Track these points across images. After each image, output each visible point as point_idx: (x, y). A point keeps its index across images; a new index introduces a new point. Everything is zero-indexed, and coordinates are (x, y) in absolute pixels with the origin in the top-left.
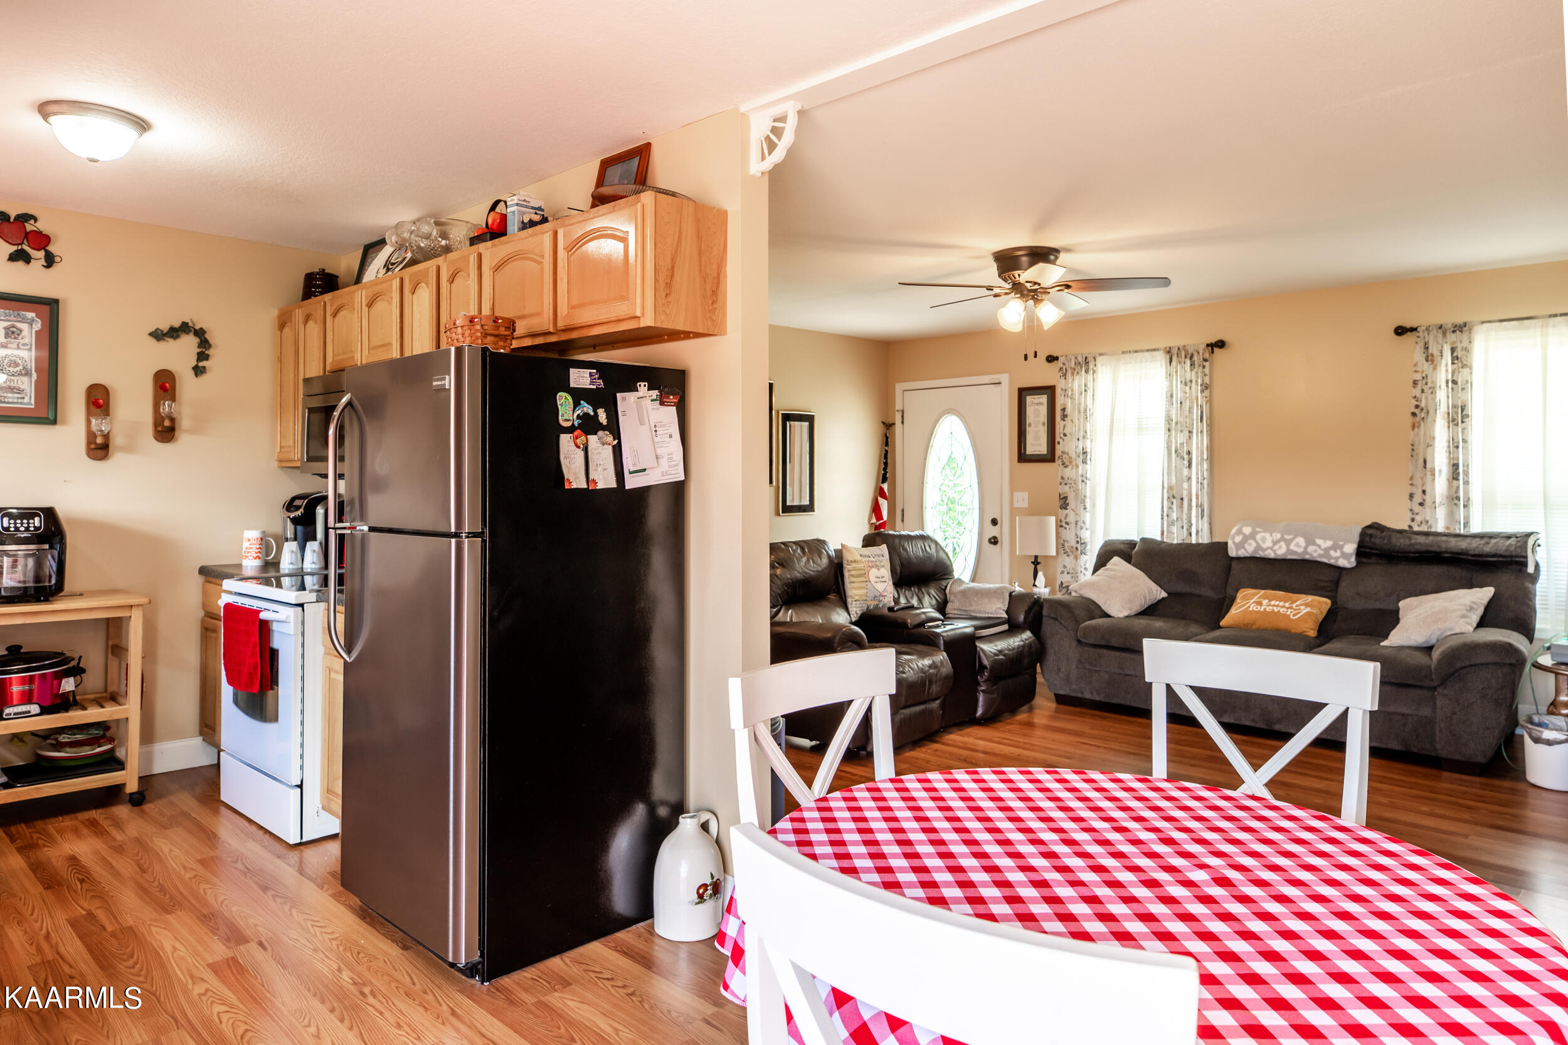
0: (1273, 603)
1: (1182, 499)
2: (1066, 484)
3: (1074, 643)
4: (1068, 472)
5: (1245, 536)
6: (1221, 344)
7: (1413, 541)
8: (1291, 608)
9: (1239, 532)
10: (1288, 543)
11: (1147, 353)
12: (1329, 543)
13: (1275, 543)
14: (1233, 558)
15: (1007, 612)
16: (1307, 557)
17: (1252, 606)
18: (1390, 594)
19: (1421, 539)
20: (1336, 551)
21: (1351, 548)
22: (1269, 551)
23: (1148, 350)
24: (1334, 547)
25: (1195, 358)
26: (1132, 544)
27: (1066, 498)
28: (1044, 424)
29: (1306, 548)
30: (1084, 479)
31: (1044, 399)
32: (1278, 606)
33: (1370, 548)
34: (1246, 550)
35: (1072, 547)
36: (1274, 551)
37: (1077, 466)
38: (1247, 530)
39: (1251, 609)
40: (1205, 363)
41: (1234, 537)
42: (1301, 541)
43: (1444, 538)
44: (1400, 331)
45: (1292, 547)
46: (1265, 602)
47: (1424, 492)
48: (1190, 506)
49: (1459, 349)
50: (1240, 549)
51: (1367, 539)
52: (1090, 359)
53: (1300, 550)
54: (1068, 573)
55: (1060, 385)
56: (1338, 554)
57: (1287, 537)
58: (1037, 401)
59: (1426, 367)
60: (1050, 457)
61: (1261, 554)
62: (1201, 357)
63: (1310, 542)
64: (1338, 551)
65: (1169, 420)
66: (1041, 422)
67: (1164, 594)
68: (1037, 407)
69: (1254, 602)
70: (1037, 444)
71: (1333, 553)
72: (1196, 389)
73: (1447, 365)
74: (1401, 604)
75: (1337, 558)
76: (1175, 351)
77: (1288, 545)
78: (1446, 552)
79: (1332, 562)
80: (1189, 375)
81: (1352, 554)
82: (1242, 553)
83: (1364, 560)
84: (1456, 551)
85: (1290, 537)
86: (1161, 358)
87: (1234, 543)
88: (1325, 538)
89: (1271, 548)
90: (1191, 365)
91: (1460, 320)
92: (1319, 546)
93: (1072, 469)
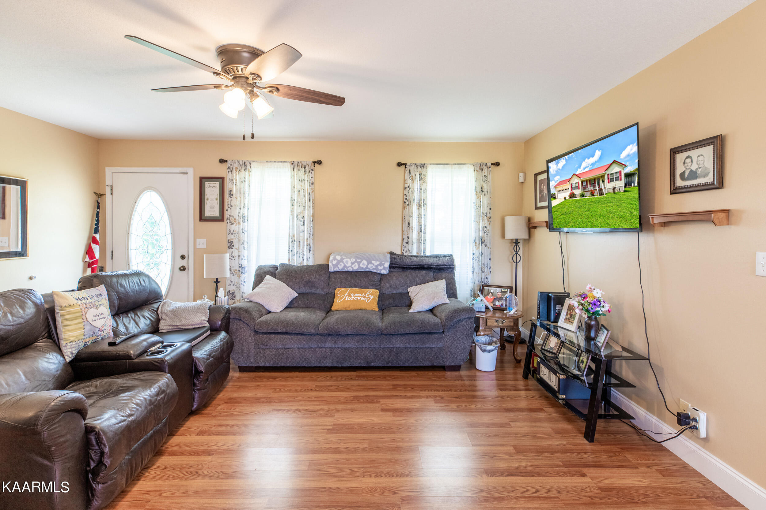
0: (356, 295)
1: (300, 242)
2: (232, 234)
3: (253, 333)
4: (234, 227)
5: (338, 260)
6: (319, 162)
7: (412, 260)
8: (365, 297)
9: (334, 259)
10: (359, 263)
11: (281, 163)
12: (378, 263)
13: (352, 264)
14: (331, 272)
15: (208, 321)
16: (367, 270)
17: (347, 298)
18: (404, 285)
19: (415, 259)
20: (381, 267)
21: (387, 265)
22: (350, 268)
23: (281, 162)
24: (380, 265)
25: (307, 168)
26: (276, 268)
27: (232, 242)
28: (217, 200)
29: (367, 266)
30: (244, 231)
31: (217, 184)
32: (359, 296)
33: (395, 264)
34: (338, 268)
35: (236, 270)
36: (352, 268)
37: (239, 224)
38: (338, 258)
39: (346, 299)
40: (312, 171)
41: (333, 262)
42: (365, 262)
43: (423, 258)
44: (399, 164)
45: (361, 265)
46: (352, 295)
47: (408, 237)
48: (304, 245)
49: (422, 175)
50: (335, 268)
51: (393, 260)
52: (247, 163)
53: (365, 267)
54: (233, 285)
55: (228, 177)
56: (382, 268)
57: (358, 260)
58: (212, 185)
59: (409, 181)
60: (221, 218)
61: (346, 270)
62: (310, 168)
63: (369, 262)
64: (382, 266)
65: (292, 200)
66: (216, 197)
67: (297, 295)
68: (212, 189)
69: (347, 296)
70: (212, 210)
71: (379, 268)
72: (307, 185)
73: (418, 181)
74: (409, 290)
75: (381, 270)
76: (296, 164)
77: (359, 265)
78: (426, 265)
79: (379, 272)
80: (303, 177)
81: (387, 267)
82: (336, 269)
83: (392, 270)
84: (429, 264)
85: (360, 260)
86: (288, 166)
87: (332, 264)
88: (376, 261)
89: (351, 266)
90: (305, 172)
91: (423, 163)
92: (373, 264)
93: (236, 225)
